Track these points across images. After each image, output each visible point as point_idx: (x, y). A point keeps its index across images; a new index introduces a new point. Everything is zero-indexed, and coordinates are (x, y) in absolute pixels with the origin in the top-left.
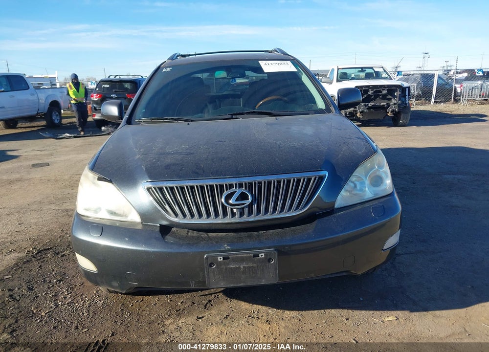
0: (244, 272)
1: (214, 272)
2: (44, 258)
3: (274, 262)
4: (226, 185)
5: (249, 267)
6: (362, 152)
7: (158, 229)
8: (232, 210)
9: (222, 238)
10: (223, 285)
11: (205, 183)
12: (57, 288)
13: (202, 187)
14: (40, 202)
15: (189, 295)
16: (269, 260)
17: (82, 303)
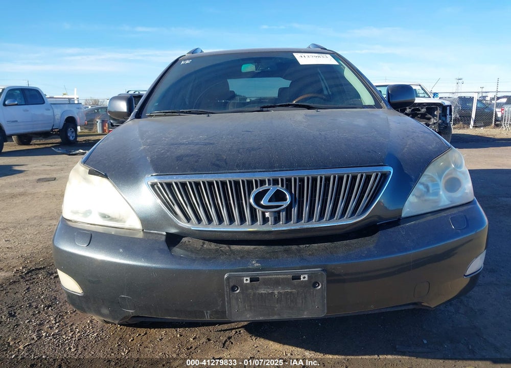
0: (279, 300)
1: (237, 299)
2: (34, 279)
3: (322, 287)
4: (256, 181)
5: (287, 293)
6: (433, 146)
7: (164, 238)
8: (263, 214)
9: (248, 252)
10: (249, 317)
11: (228, 177)
12: (43, 315)
13: (224, 184)
14: (41, 217)
15: (203, 329)
16: (315, 285)
17: (70, 335)
